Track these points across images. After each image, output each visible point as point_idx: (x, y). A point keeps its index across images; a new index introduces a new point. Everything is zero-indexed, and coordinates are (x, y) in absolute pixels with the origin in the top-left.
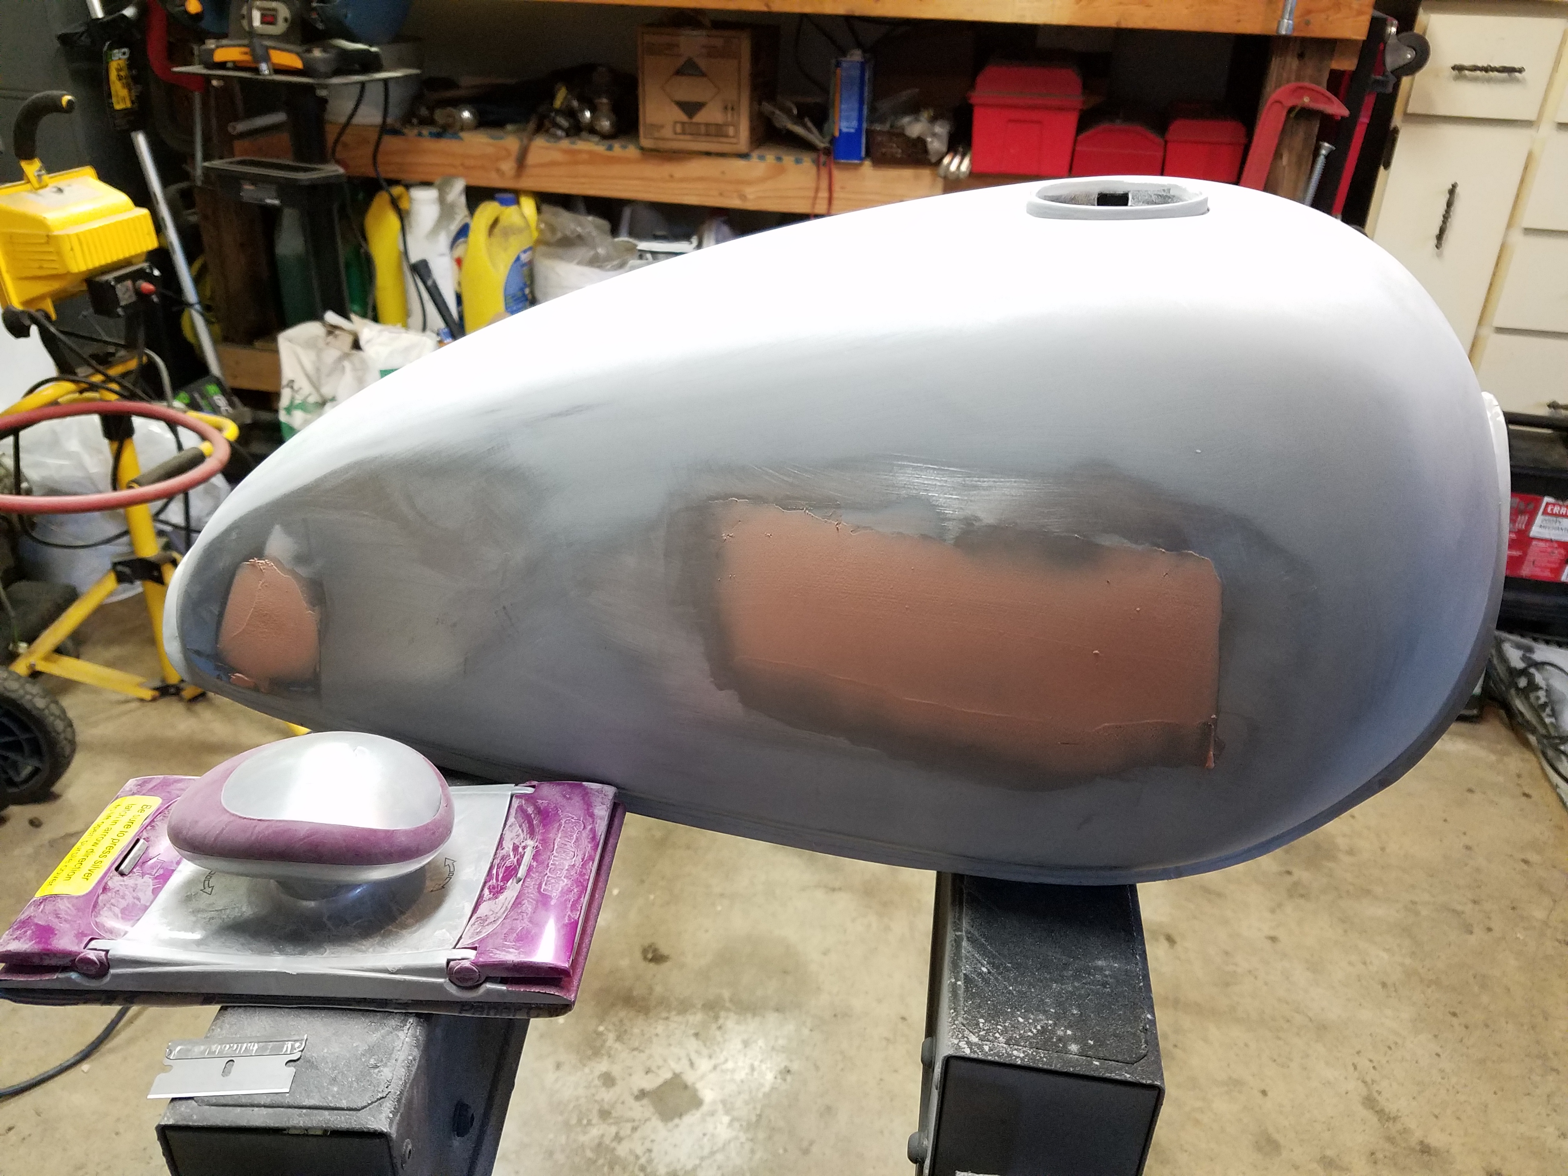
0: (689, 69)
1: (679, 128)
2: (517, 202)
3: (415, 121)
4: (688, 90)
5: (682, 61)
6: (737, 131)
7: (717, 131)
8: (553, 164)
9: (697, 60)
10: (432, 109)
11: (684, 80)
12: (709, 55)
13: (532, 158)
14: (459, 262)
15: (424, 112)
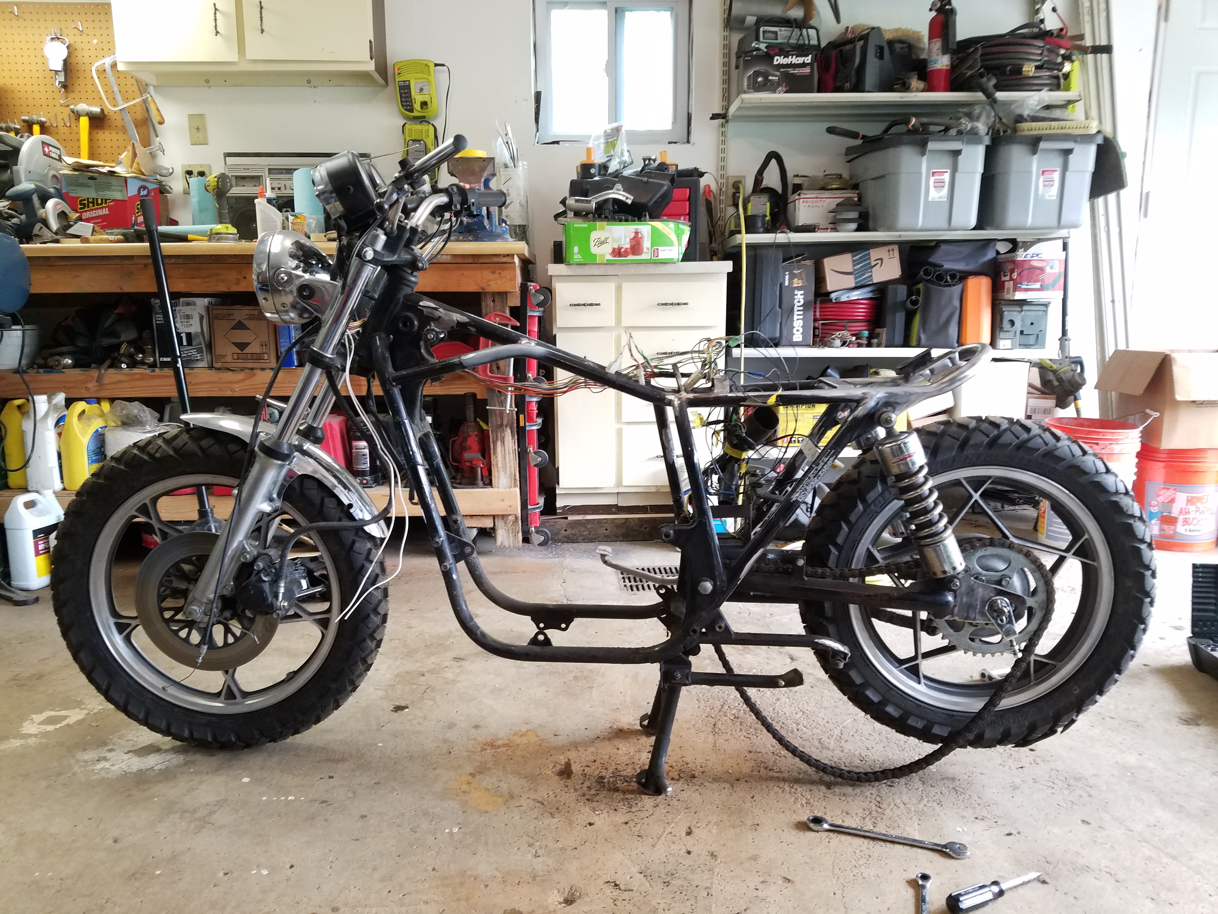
0: (240, 326)
1: (235, 356)
2: (99, 403)
3: (35, 366)
4: (241, 336)
5: (236, 322)
6: (269, 357)
7: (257, 357)
8: (120, 382)
9: (244, 322)
10: (45, 359)
11: (238, 332)
12: (251, 319)
13: (106, 380)
14: (60, 434)
15: (41, 361)
